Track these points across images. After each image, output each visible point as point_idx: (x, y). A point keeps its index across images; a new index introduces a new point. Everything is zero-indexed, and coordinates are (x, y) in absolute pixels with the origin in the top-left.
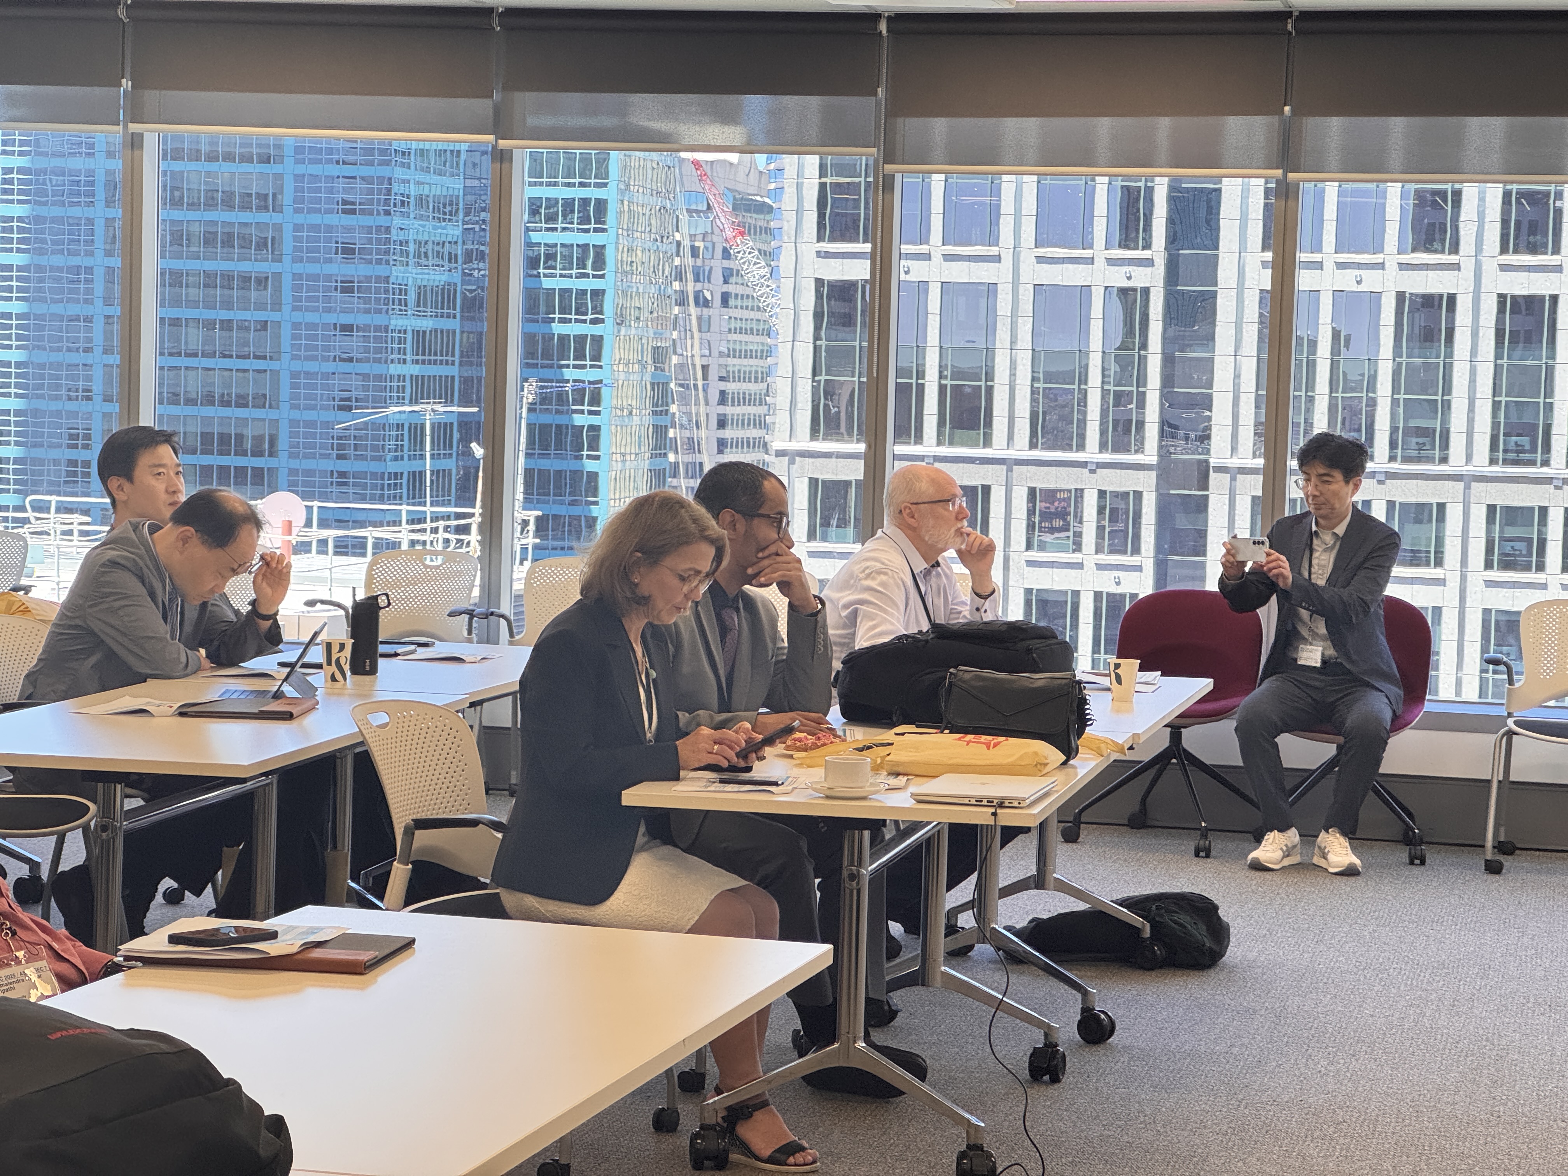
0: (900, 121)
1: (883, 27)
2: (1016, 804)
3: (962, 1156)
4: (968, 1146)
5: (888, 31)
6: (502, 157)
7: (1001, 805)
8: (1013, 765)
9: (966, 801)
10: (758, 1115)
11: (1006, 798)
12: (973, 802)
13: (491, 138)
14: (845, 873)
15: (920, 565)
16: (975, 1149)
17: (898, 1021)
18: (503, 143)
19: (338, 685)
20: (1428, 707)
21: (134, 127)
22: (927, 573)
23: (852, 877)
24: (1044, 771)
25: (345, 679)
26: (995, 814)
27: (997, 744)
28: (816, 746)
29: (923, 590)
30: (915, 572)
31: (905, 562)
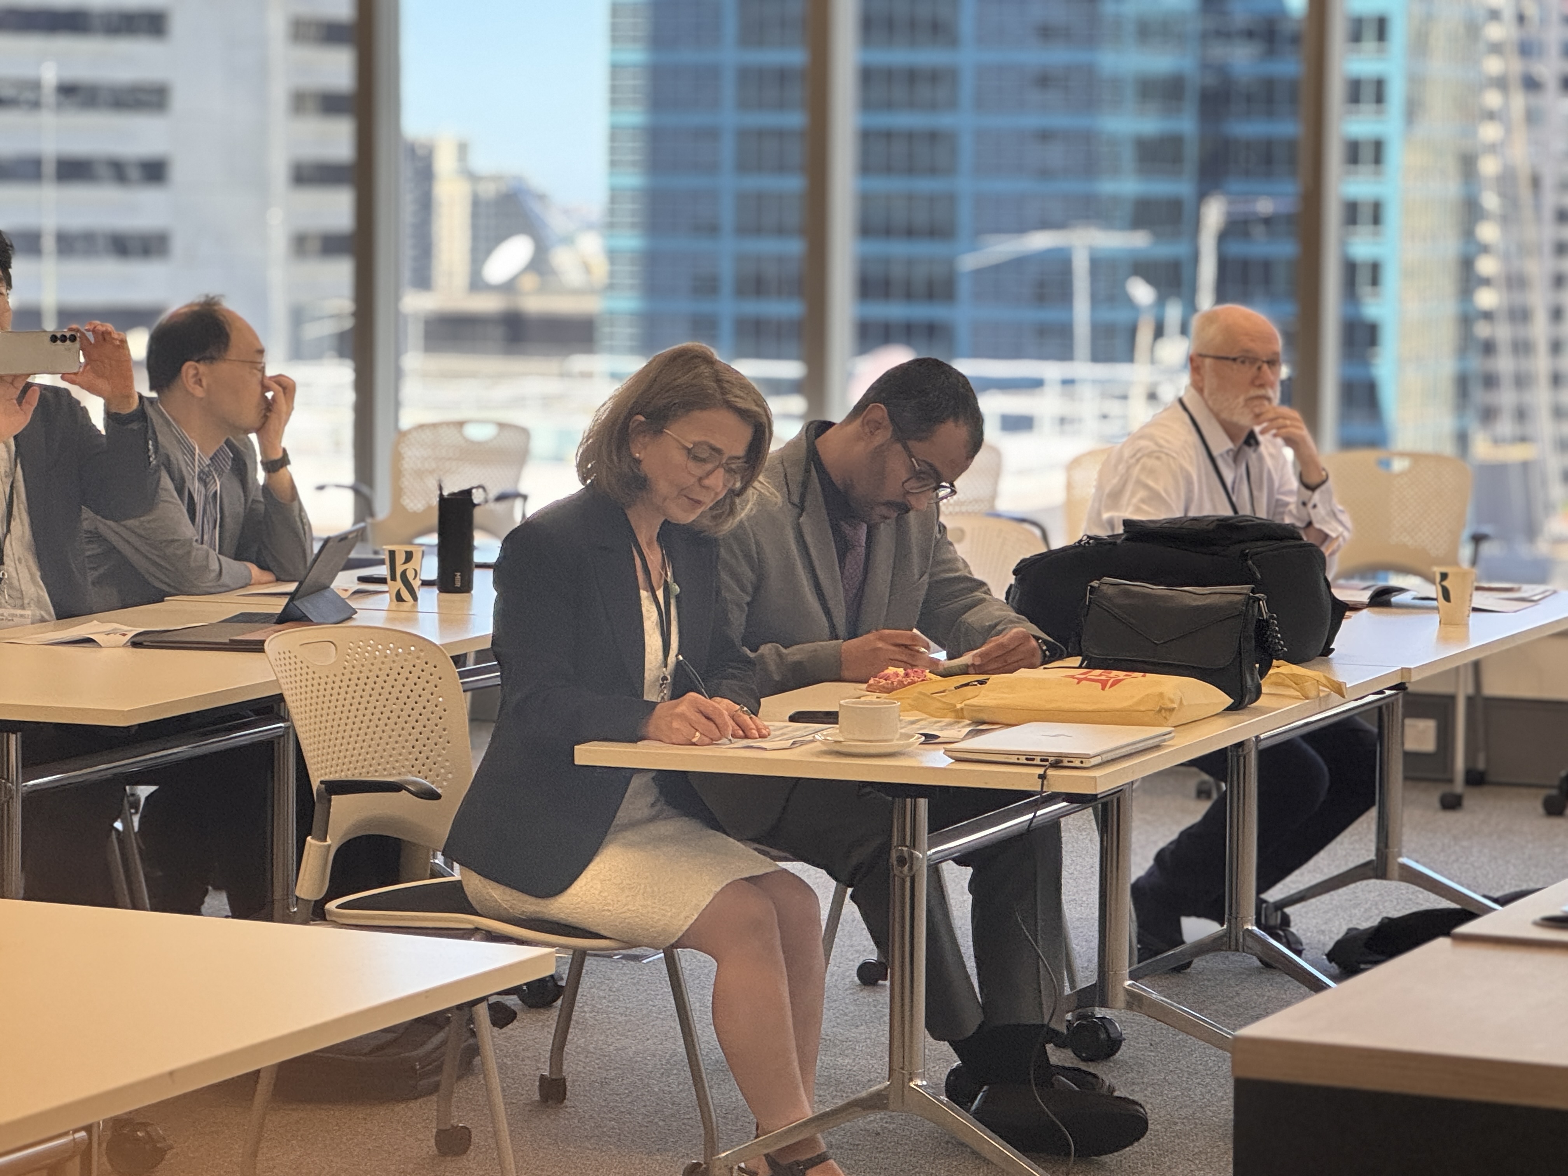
2: (1077, 763)
7: (1057, 764)
9: (1014, 759)
10: (812, 1174)
11: (1066, 756)
12: (1023, 760)
14: (894, 855)
15: (1221, 444)
17: (1123, 1056)
19: (406, 606)
23: (902, 861)
24: (1174, 719)
25: (415, 599)
26: (1042, 777)
27: (1117, 682)
28: (902, 685)
29: (1229, 477)
30: (1215, 453)
31: (1194, 438)
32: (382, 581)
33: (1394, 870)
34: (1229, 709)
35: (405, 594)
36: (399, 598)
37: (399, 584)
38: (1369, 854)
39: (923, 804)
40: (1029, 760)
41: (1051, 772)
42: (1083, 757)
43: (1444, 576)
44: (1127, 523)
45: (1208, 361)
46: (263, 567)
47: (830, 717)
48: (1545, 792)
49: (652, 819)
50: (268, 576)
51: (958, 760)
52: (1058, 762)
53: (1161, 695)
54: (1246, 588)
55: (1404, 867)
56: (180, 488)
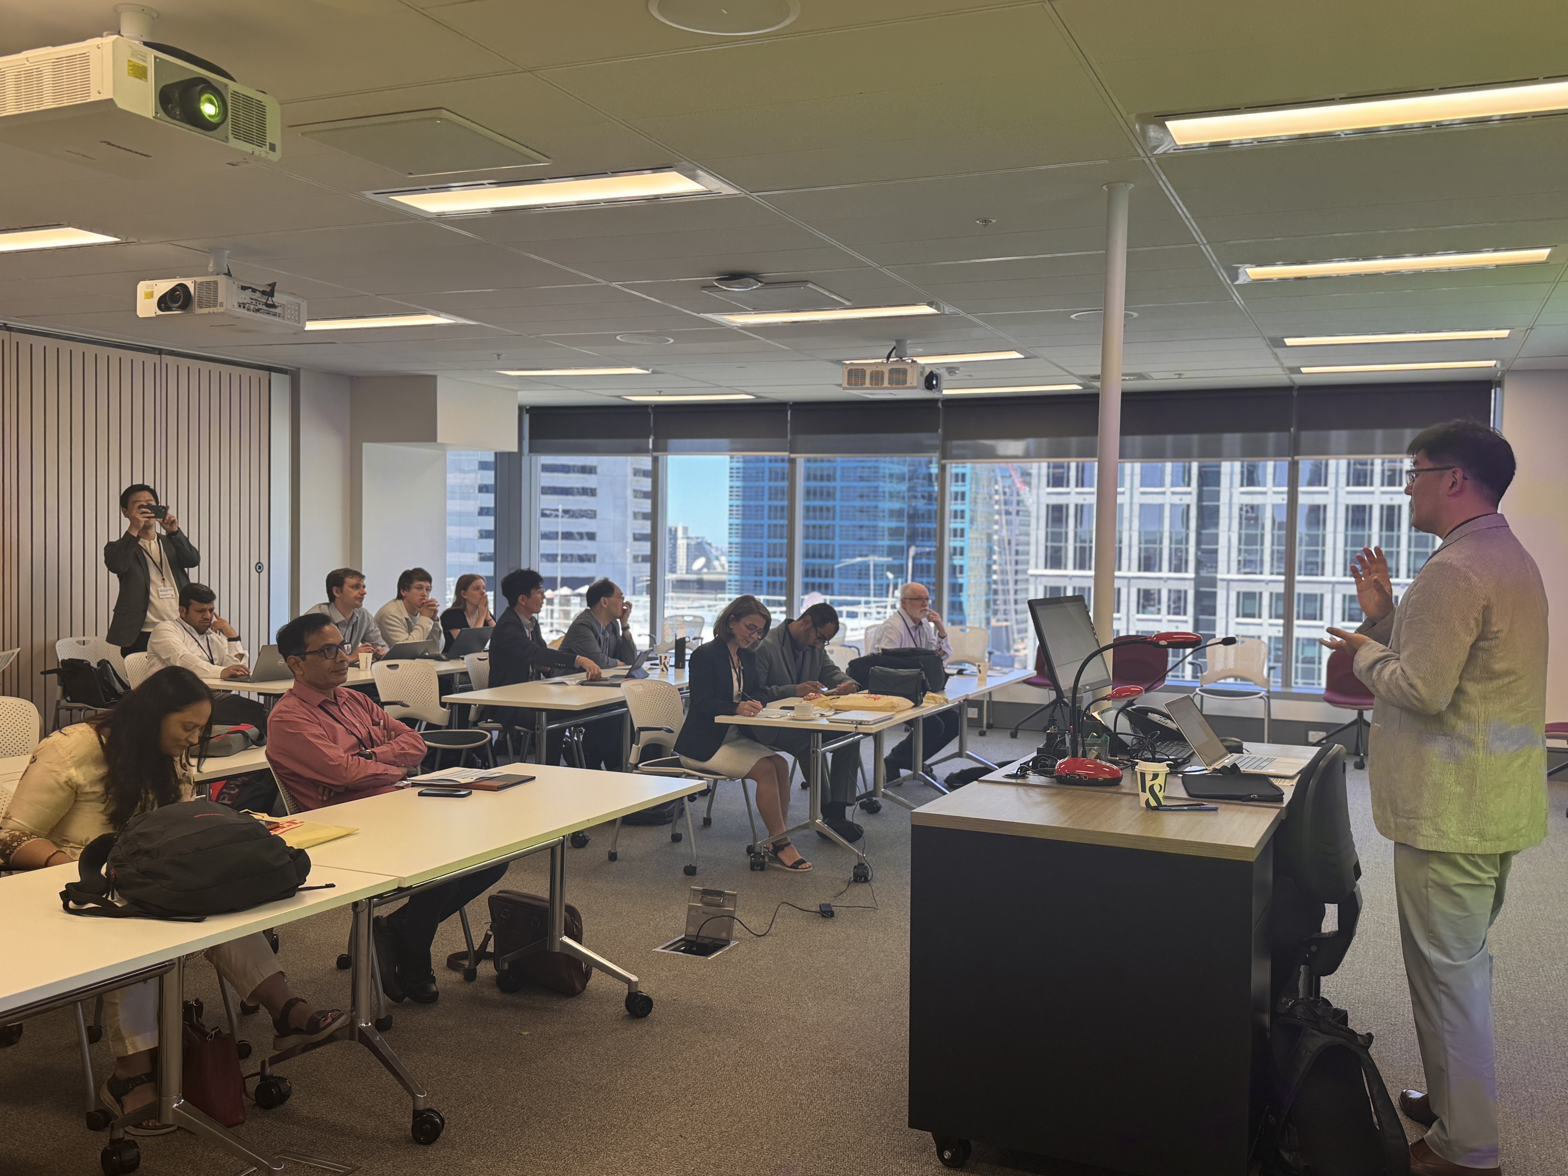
0: (949, 443)
1: (940, 405)
2: (866, 723)
3: (855, 867)
4: (859, 864)
5: (942, 405)
6: (792, 461)
8: (881, 707)
9: (847, 722)
10: (786, 848)
11: (863, 721)
12: (850, 722)
13: (787, 454)
14: (811, 750)
15: (911, 624)
16: (861, 865)
17: (881, 811)
18: (793, 456)
19: (664, 673)
20: (1166, 683)
21: (655, 454)
22: (916, 628)
23: (814, 752)
24: (897, 710)
25: (667, 670)
26: (856, 727)
27: (879, 698)
28: (814, 698)
29: (913, 634)
30: (910, 627)
31: (903, 623)
32: (657, 665)
33: (964, 755)
34: (914, 707)
35: (665, 669)
36: (663, 670)
37: (663, 666)
38: (957, 750)
39: (820, 735)
40: (852, 722)
41: (859, 726)
42: (868, 722)
43: (979, 666)
44: (883, 650)
45: (907, 600)
46: (621, 660)
47: (792, 708)
48: (1010, 731)
49: (737, 739)
50: (623, 663)
51: (831, 722)
52: (861, 723)
53: (892, 702)
54: (918, 670)
55: (967, 754)
56: (596, 636)
